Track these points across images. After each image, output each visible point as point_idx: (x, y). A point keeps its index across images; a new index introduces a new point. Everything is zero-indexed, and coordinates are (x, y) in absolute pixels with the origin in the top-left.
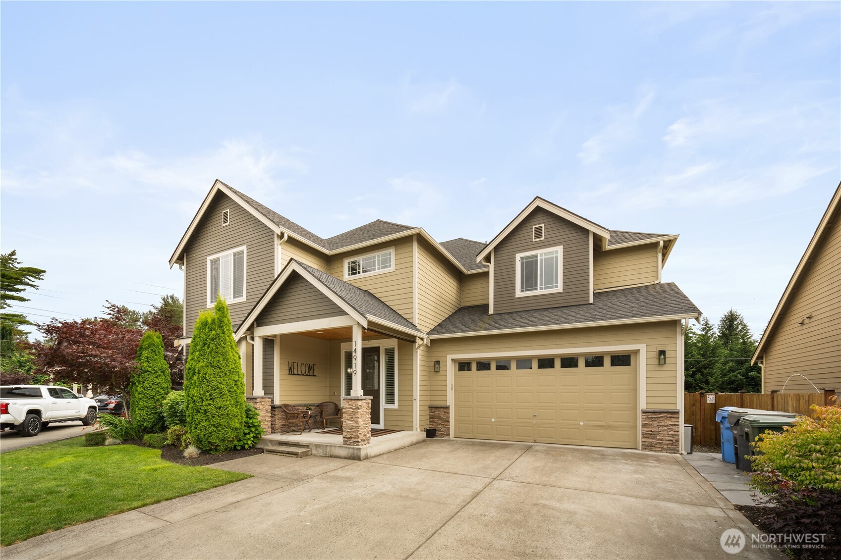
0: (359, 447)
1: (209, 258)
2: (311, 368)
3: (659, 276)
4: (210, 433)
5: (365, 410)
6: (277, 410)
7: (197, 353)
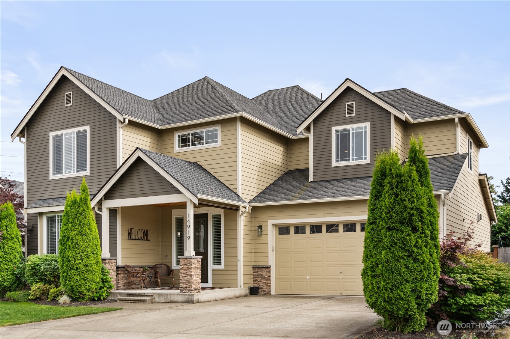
0: (192, 294)
1: (52, 134)
2: (145, 233)
3: (457, 148)
4: (80, 285)
5: (197, 266)
6: (120, 270)
7: (70, 225)
